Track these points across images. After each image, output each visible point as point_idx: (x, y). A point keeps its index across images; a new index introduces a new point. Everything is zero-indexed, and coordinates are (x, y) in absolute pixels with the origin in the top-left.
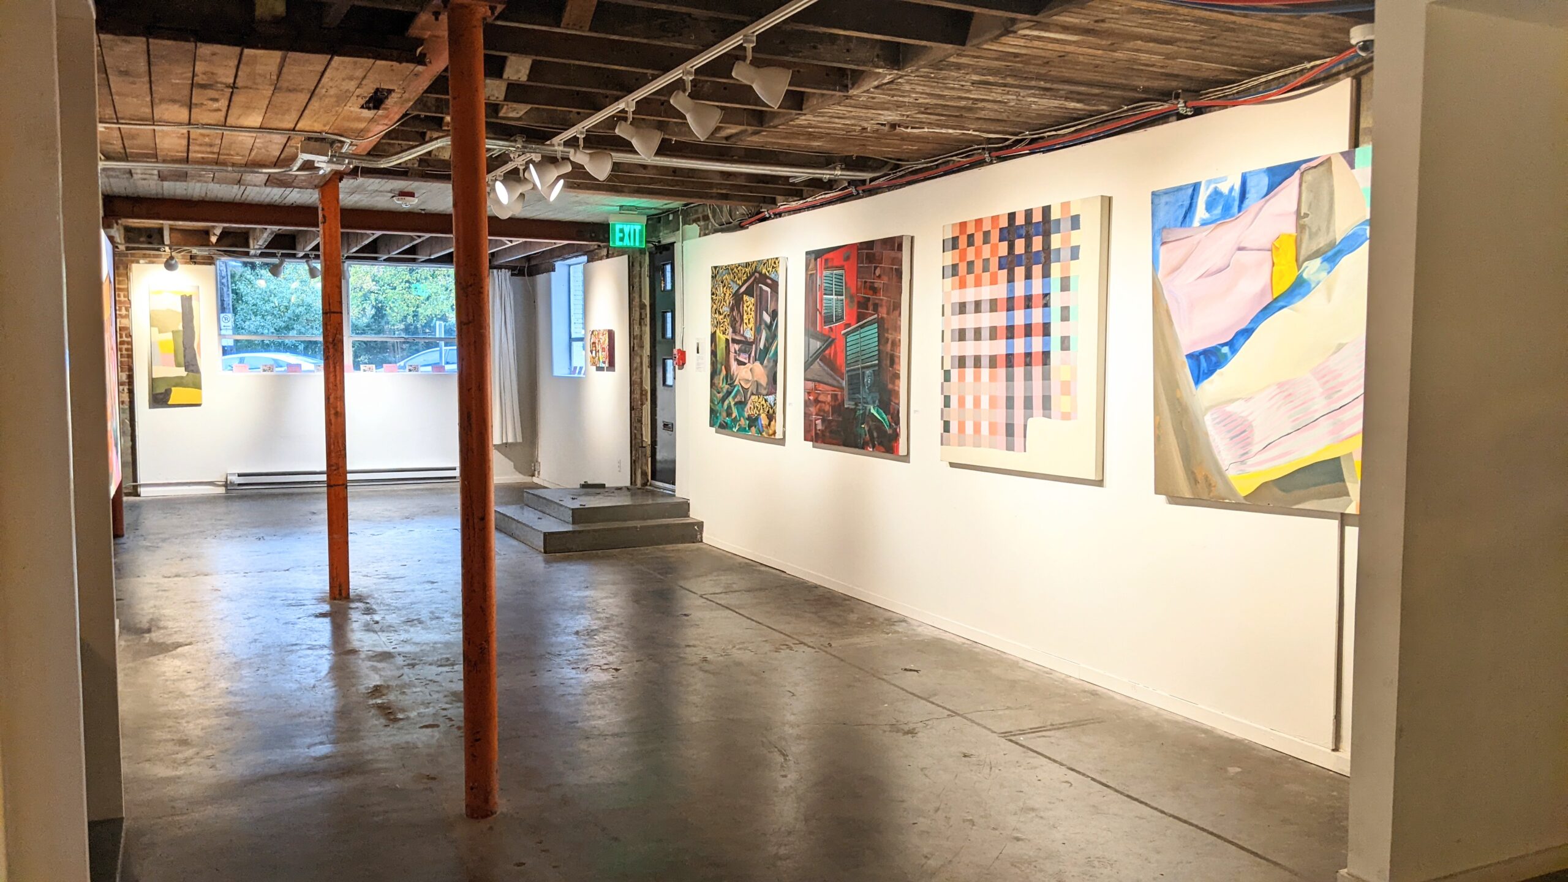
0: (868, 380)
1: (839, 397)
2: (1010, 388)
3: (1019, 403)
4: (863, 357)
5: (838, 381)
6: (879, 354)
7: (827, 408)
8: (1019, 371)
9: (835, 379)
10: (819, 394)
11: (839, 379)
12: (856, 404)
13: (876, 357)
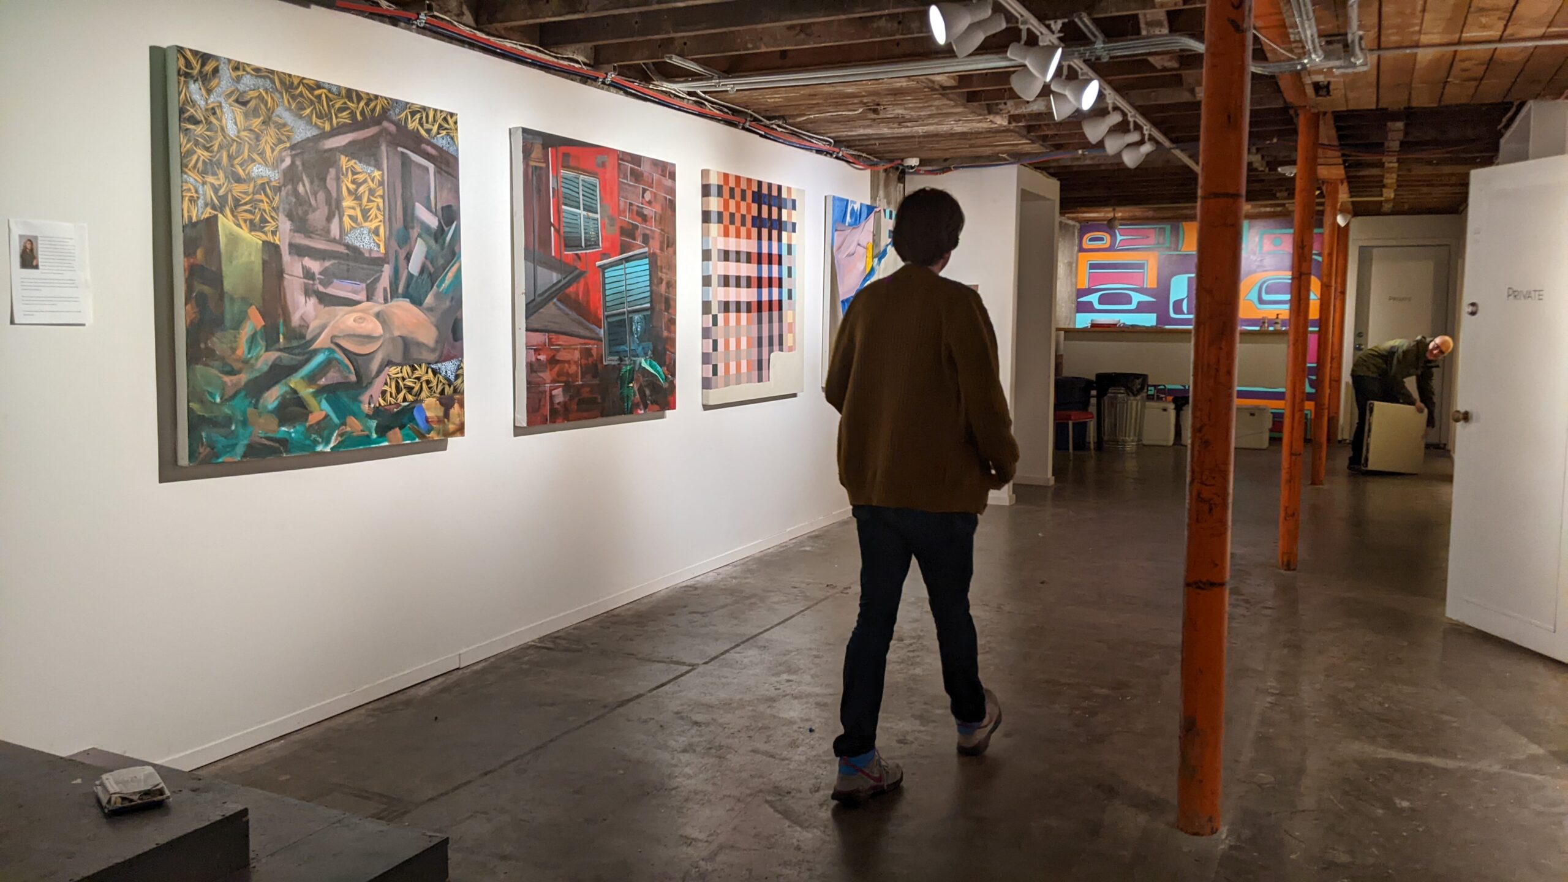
0: (637, 327)
1: (594, 352)
2: (760, 330)
3: (765, 342)
4: (630, 299)
5: (591, 330)
6: (651, 296)
7: (573, 369)
8: (765, 315)
9: (587, 328)
10: (558, 351)
11: (594, 327)
12: (621, 360)
13: (648, 300)
